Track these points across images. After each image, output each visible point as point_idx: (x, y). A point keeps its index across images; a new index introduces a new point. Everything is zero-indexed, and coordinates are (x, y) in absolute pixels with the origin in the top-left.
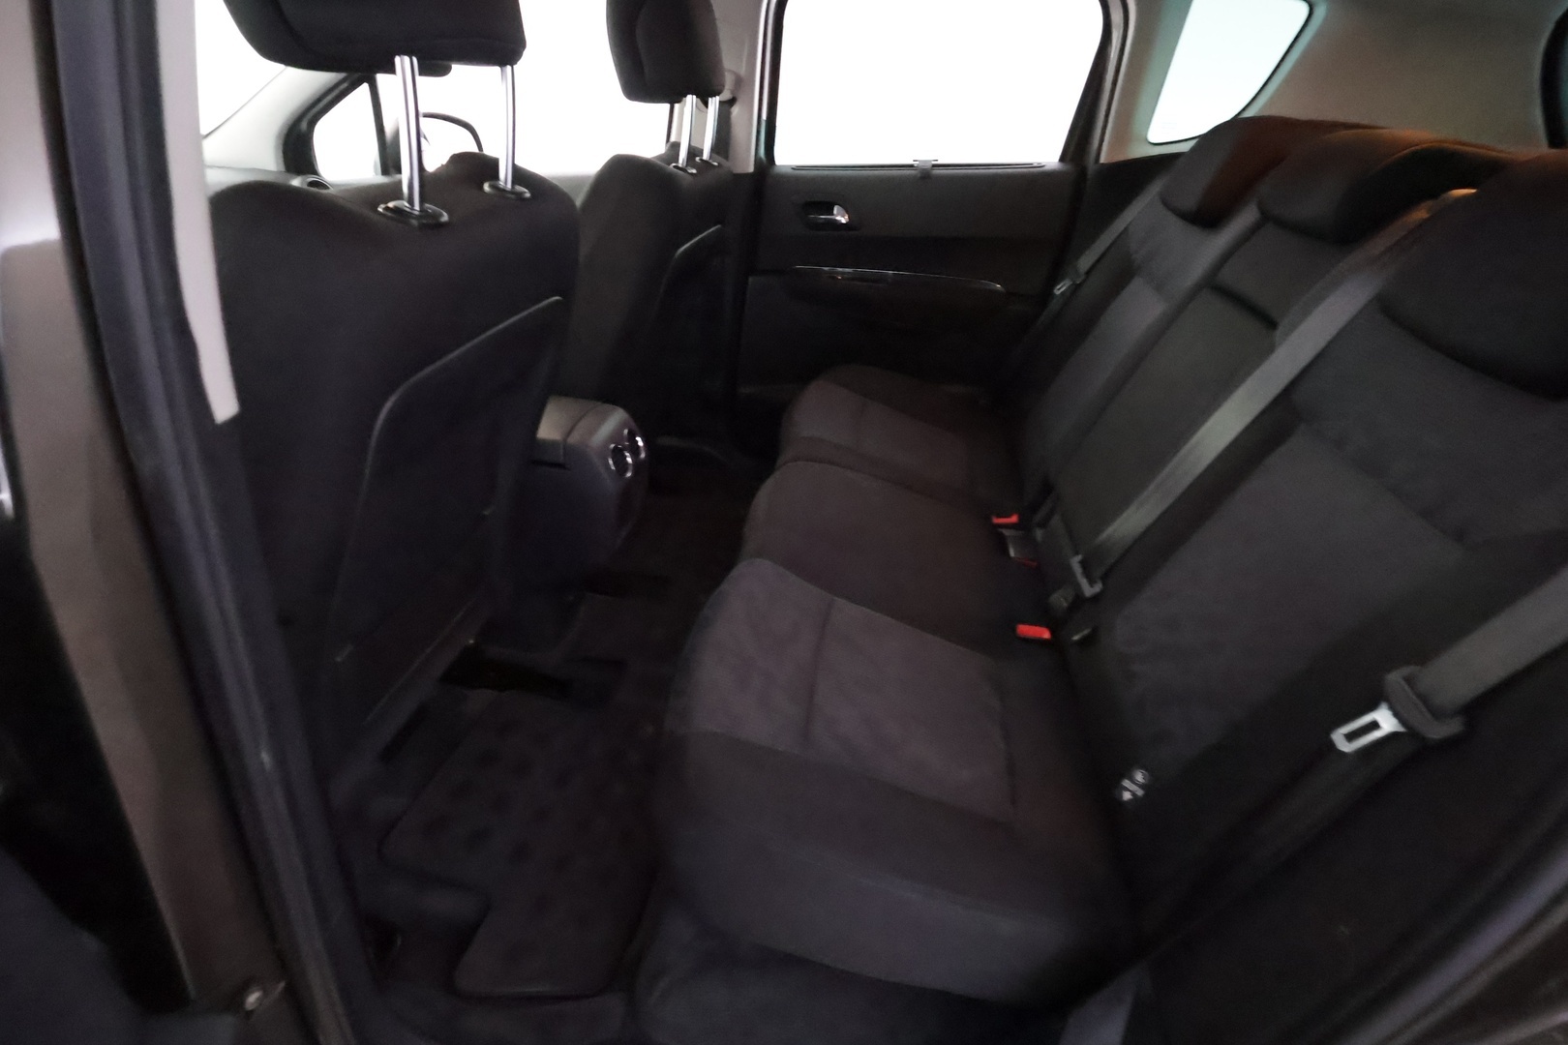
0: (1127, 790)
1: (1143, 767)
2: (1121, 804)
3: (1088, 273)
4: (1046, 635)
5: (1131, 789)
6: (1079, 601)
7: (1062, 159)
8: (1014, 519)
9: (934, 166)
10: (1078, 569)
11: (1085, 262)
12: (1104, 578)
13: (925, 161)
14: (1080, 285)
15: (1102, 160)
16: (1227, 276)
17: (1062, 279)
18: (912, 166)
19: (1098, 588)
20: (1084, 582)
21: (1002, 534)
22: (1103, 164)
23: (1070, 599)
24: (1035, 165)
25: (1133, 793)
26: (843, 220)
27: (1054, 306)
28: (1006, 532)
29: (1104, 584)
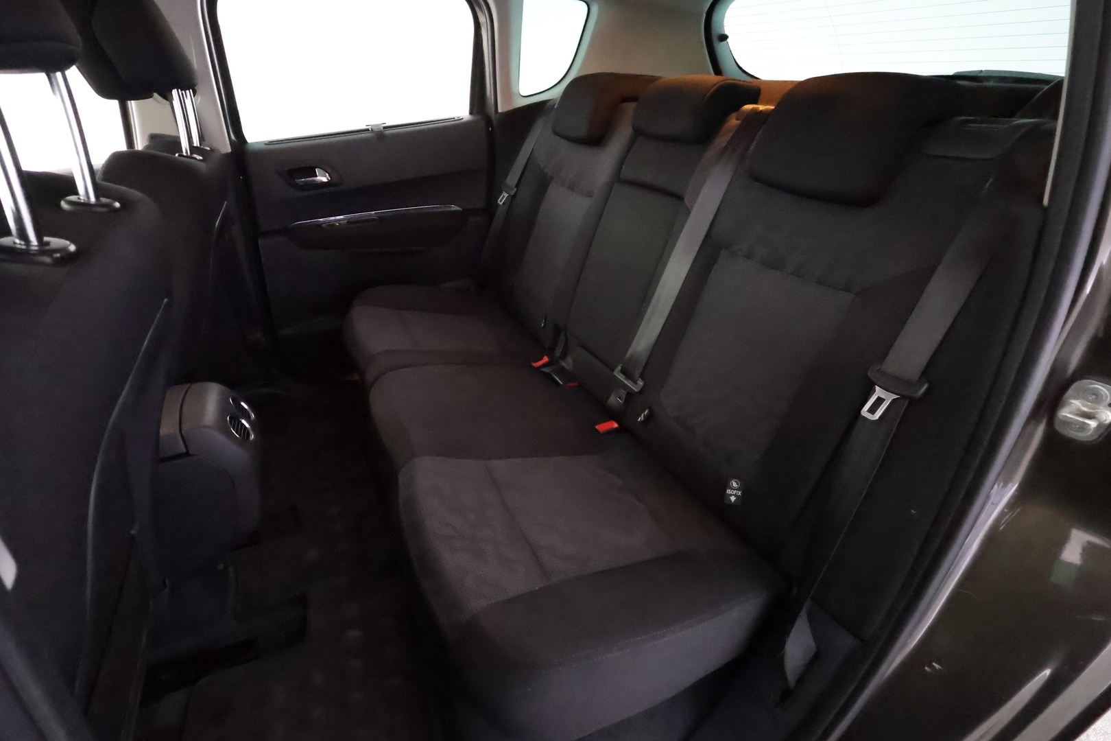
0: (731, 495)
1: (734, 477)
2: (731, 505)
3: (517, 186)
4: (616, 425)
5: (733, 493)
6: (630, 395)
7: (471, 113)
8: (546, 359)
9: (385, 128)
10: (621, 377)
11: (512, 179)
12: (642, 376)
13: (378, 125)
14: (515, 194)
15: (500, 111)
16: (627, 173)
17: (501, 193)
18: (368, 130)
19: (641, 383)
20: (629, 383)
21: (543, 371)
22: (501, 113)
23: (624, 397)
24: (456, 118)
25: (735, 495)
26: (324, 180)
27: (500, 212)
28: (546, 370)
29: (643, 379)
